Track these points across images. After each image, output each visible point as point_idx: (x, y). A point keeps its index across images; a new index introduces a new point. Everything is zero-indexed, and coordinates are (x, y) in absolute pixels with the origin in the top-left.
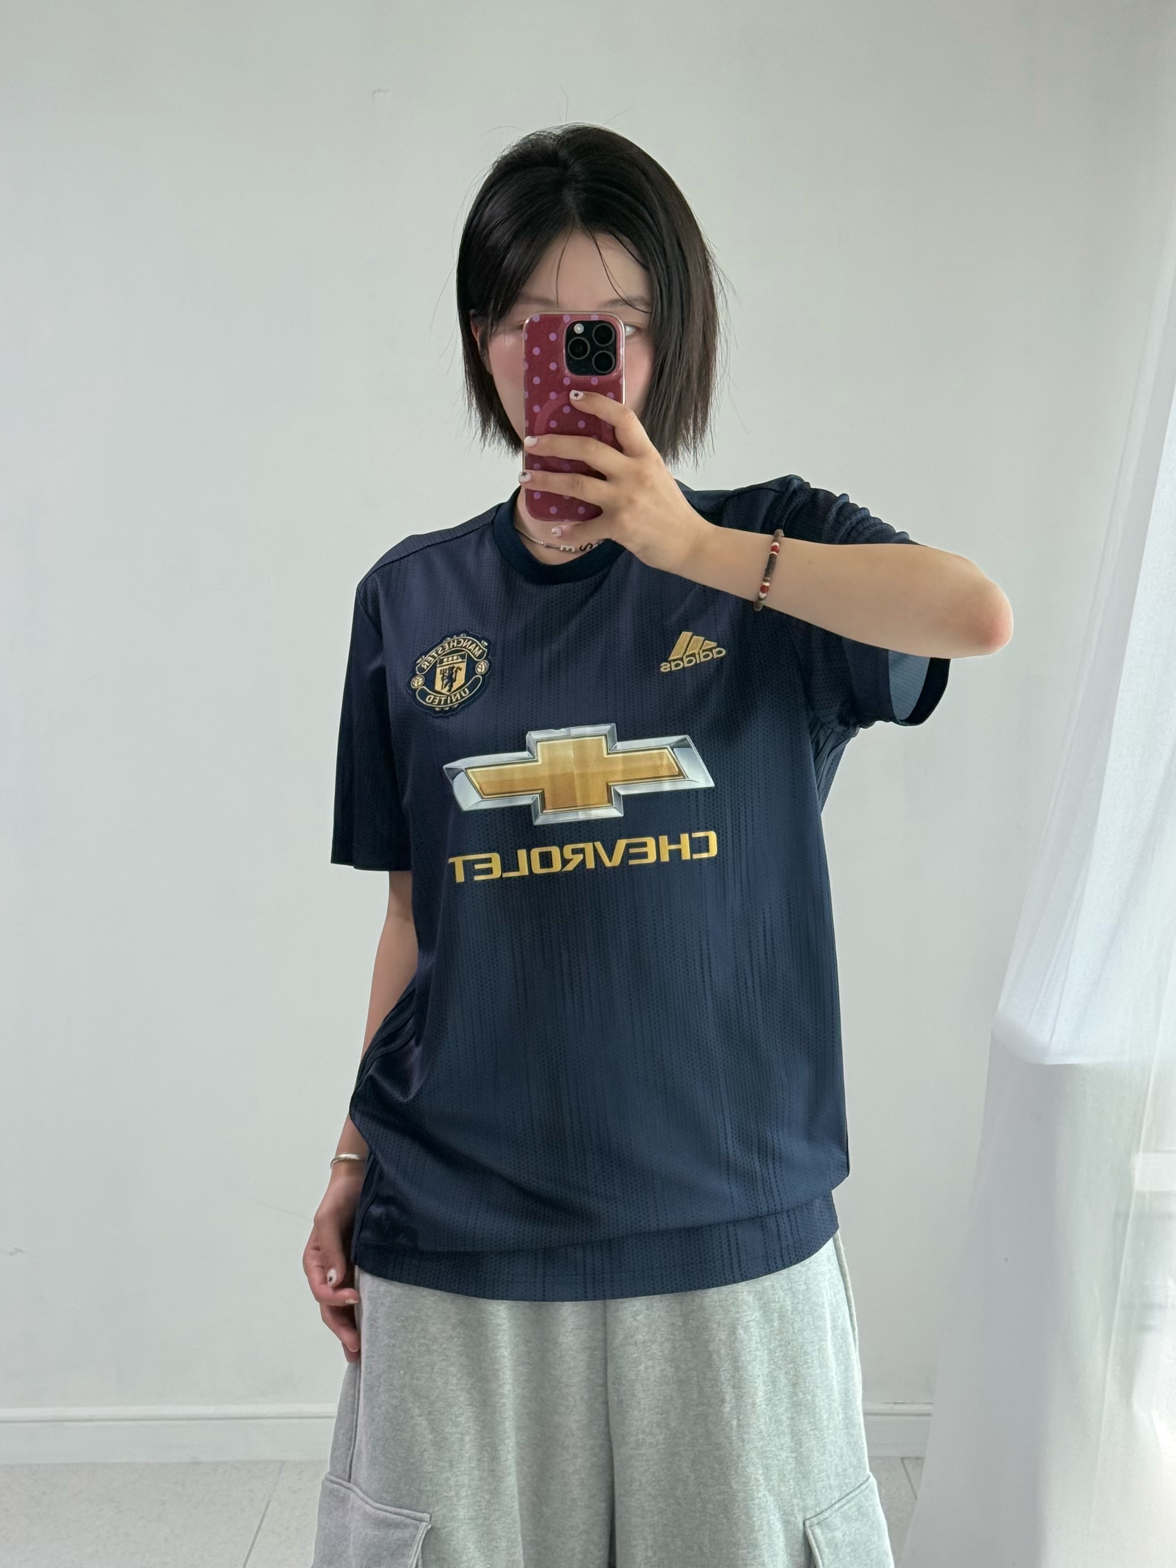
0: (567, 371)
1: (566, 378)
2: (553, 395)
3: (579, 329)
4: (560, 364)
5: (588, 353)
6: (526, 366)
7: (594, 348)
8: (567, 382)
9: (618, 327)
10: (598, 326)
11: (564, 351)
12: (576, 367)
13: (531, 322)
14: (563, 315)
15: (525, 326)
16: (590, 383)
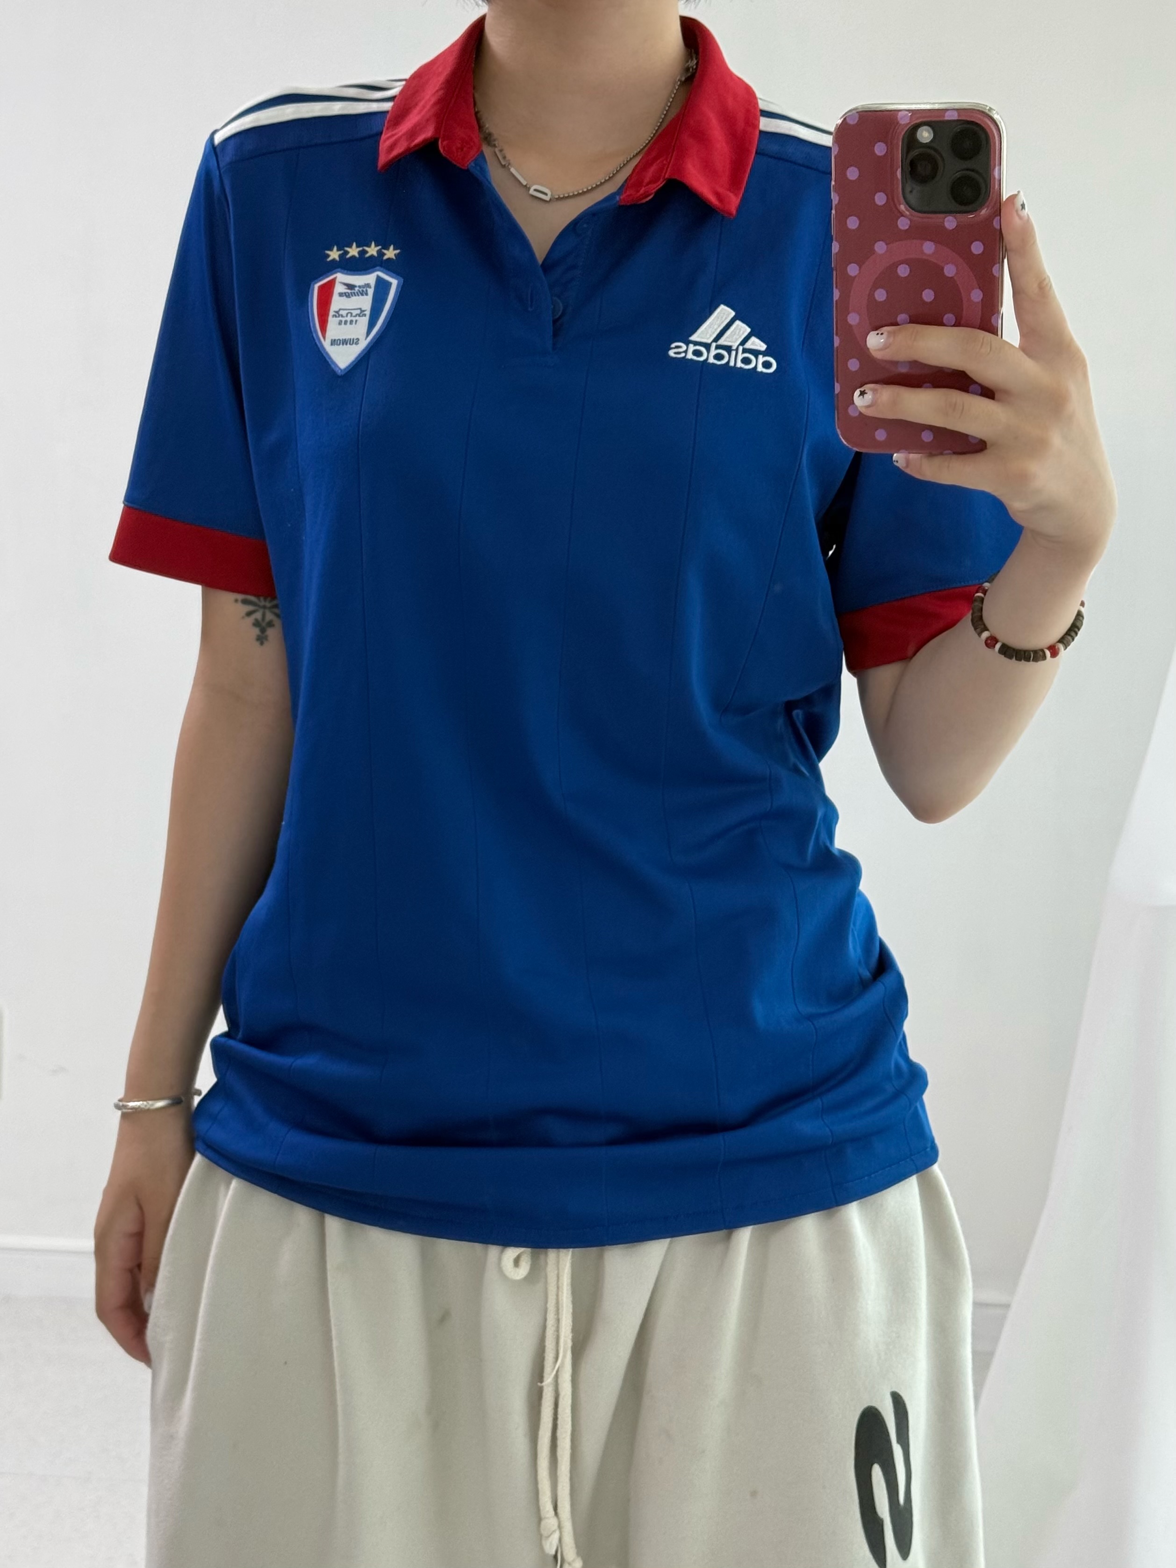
0: (903, 207)
1: (901, 218)
2: (880, 247)
3: (925, 135)
4: (891, 195)
8: (903, 224)
9: (991, 131)
10: (957, 129)
11: (899, 171)
12: (919, 201)
14: (898, 111)
16: (944, 227)
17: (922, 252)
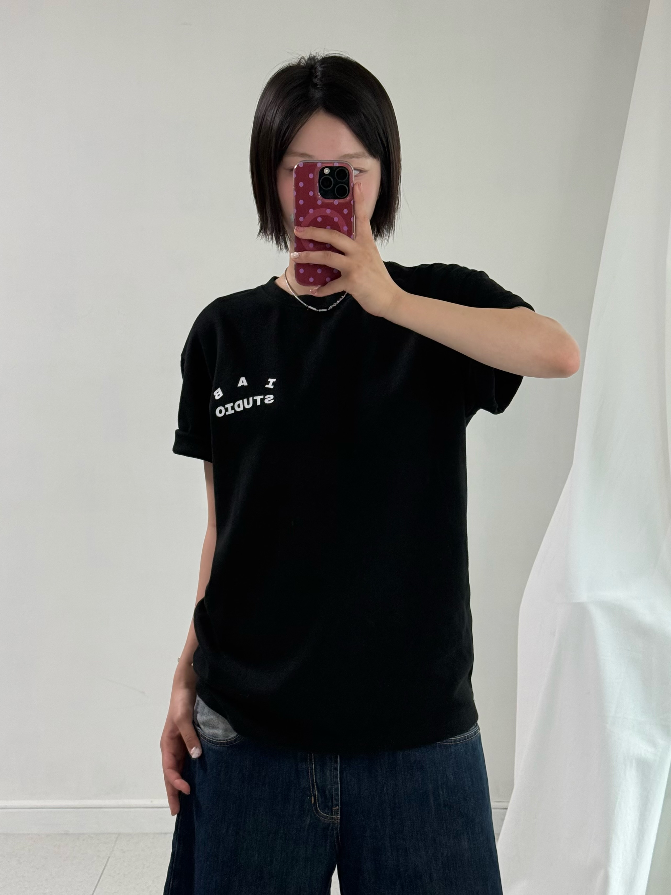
0: (320, 196)
1: (319, 201)
2: (311, 211)
3: (327, 171)
4: (315, 193)
5: (332, 186)
6: (295, 193)
7: (336, 183)
8: (319, 203)
9: (350, 171)
10: (338, 170)
11: (318, 184)
12: (324, 195)
13: (298, 167)
14: (318, 163)
15: (294, 170)
16: (334, 204)
17: (326, 213)
